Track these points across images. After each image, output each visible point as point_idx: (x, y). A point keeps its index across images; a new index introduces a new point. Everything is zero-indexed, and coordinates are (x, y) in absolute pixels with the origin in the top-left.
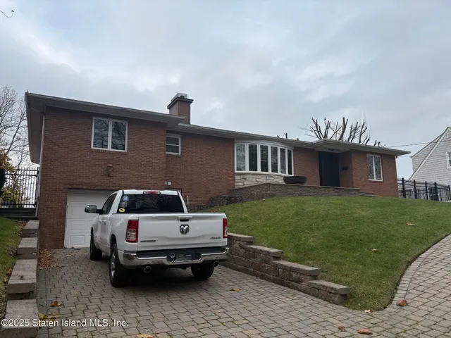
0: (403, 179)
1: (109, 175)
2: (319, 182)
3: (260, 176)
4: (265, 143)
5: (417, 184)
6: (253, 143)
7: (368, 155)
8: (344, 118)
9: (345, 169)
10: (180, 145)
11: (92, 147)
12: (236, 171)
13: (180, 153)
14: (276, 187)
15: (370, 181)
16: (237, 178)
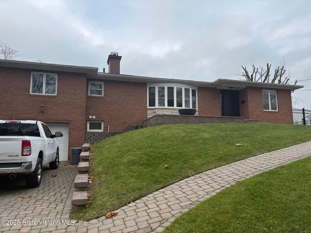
0: (303, 109)
1: (42, 112)
2: (220, 113)
3: (167, 110)
4: (171, 85)
5: (305, 112)
6: (162, 85)
7: (263, 90)
8: (268, 64)
9: (243, 102)
10: (103, 90)
11: (31, 93)
12: (148, 107)
13: (103, 95)
14: (165, 117)
15: (265, 112)
16: (149, 112)
